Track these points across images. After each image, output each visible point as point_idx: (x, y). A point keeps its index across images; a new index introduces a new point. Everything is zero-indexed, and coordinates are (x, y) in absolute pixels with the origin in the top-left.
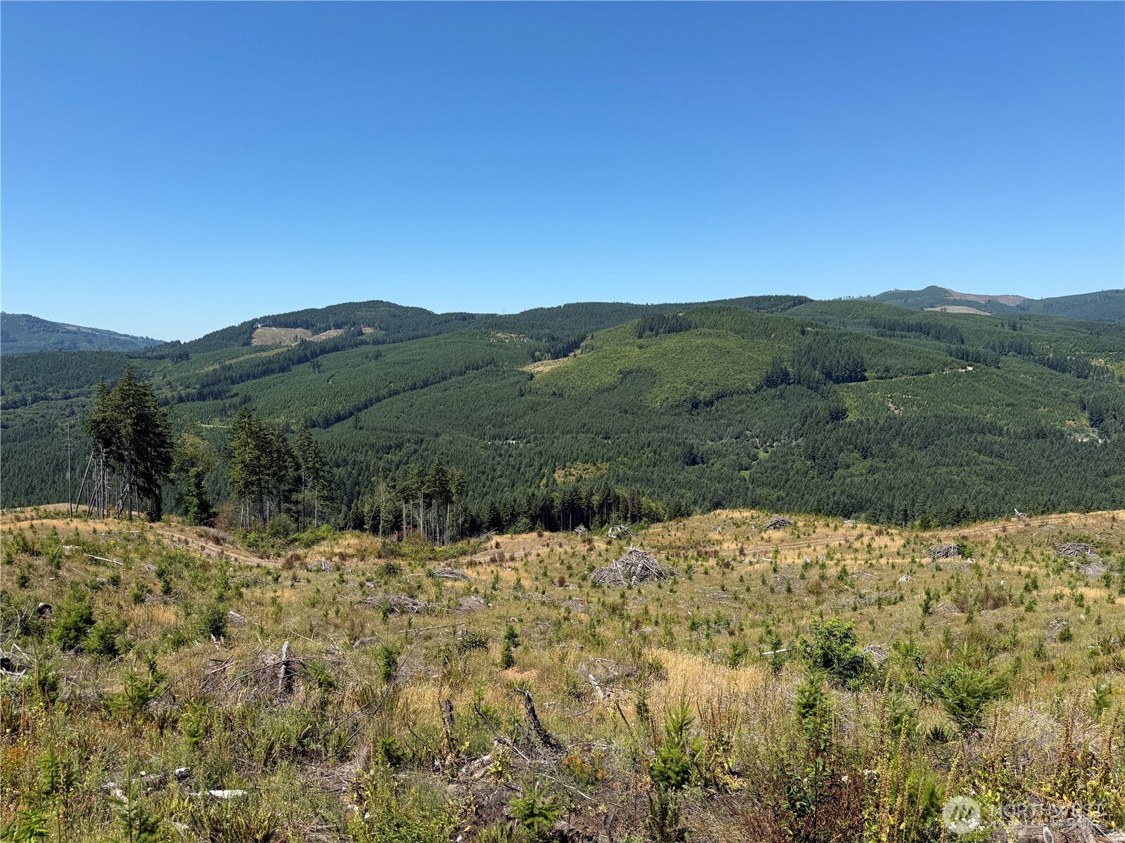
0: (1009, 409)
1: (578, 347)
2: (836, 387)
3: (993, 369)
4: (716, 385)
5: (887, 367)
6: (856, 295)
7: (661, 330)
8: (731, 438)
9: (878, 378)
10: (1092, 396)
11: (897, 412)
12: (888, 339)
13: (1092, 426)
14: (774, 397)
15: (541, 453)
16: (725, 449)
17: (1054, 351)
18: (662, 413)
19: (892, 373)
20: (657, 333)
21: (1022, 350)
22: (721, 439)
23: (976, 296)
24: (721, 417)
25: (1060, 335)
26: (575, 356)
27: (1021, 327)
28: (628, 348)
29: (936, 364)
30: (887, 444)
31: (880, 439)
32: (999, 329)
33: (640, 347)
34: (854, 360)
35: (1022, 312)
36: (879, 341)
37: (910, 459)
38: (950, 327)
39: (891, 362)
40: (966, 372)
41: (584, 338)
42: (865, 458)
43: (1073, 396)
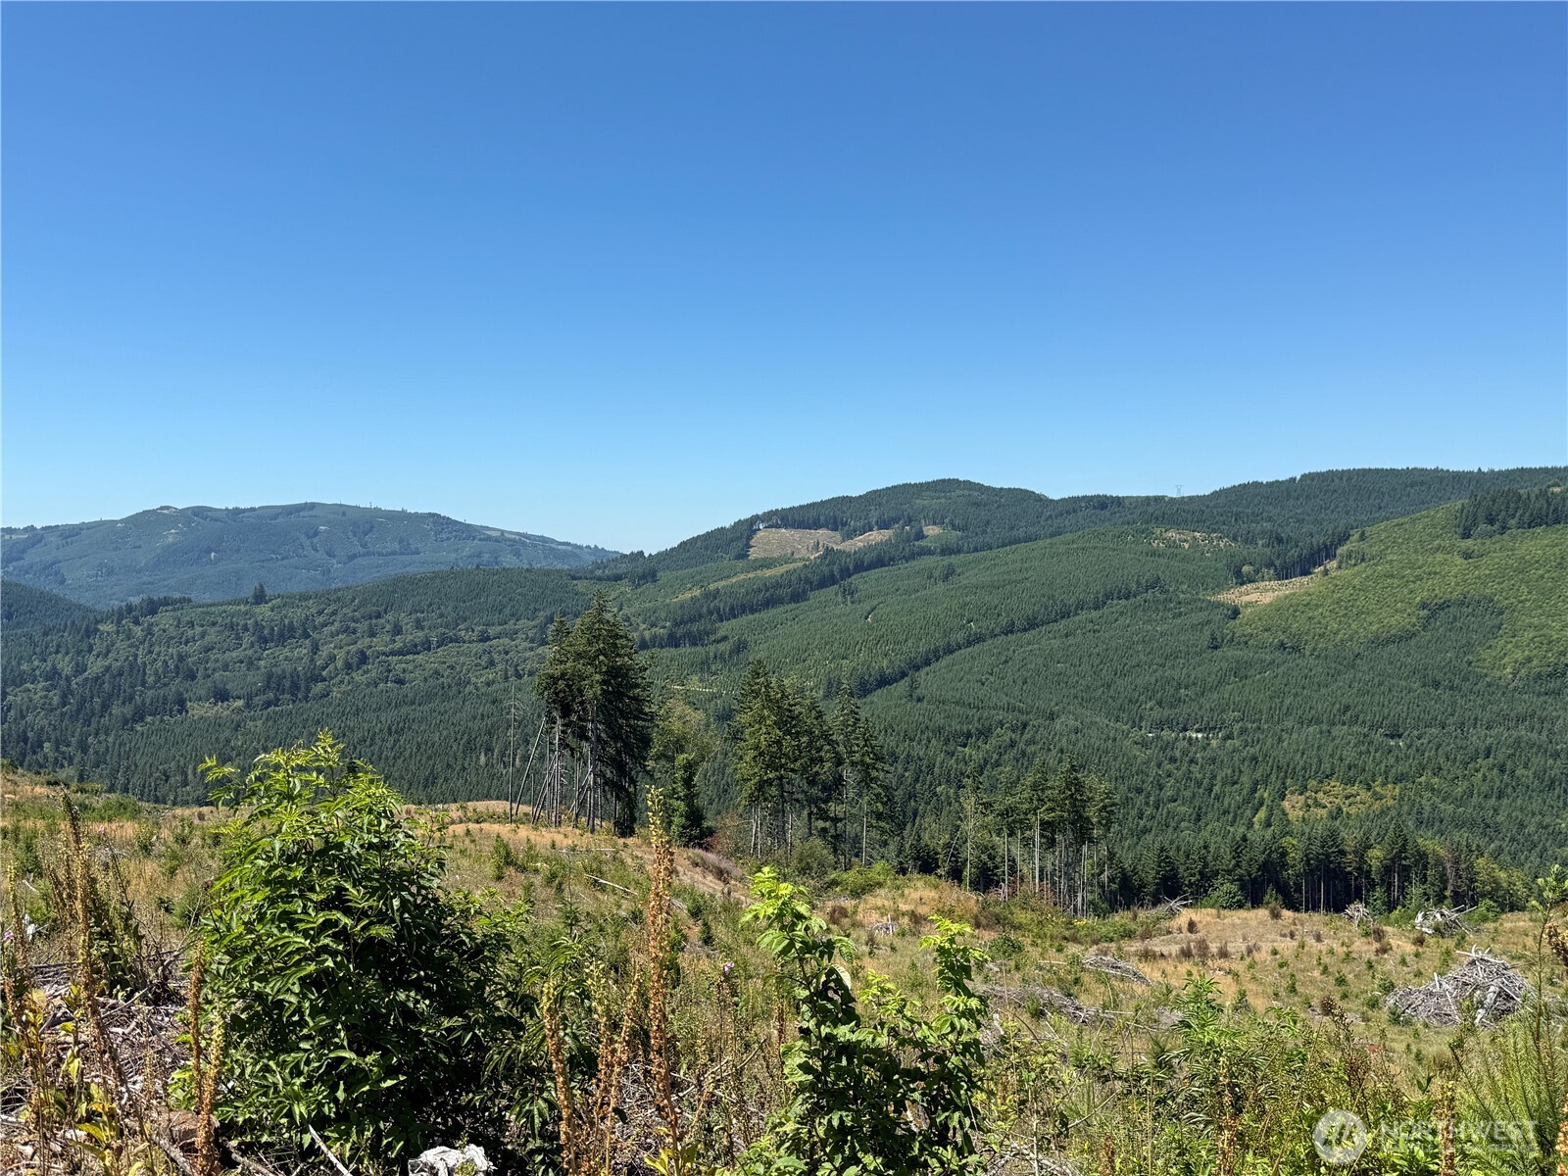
1: (1331, 556)
7: (1513, 522)
15: (1254, 759)
18: (1515, 689)
20: (1504, 529)
26: (1326, 573)
28: (1440, 557)
33: (1467, 555)
41: (1344, 538)
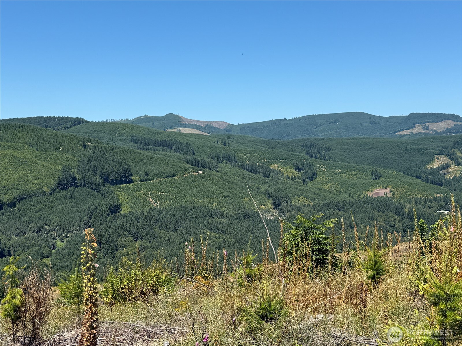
0: (226, 199)
2: (112, 188)
3: (214, 173)
4: (17, 189)
5: (146, 172)
6: (118, 119)
8: (33, 232)
9: (141, 181)
10: (273, 189)
11: (155, 205)
12: (145, 152)
13: (274, 209)
14: (65, 197)
16: (28, 242)
17: (249, 160)
19: (150, 176)
21: (231, 159)
22: (24, 234)
23: (198, 121)
24: (23, 215)
25: (252, 149)
27: (229, 144)
29: (179, 170)
30: (151, 229)
31: (146, 225)
32: (216, 144)
34: (124, 167)
35: (227, 133)
36: (140, 153)
37: (167, 238)
38: (185, 143)
39: (149, 168)
40: (198, 175)
42: (136, 241)
43: (263, 189)
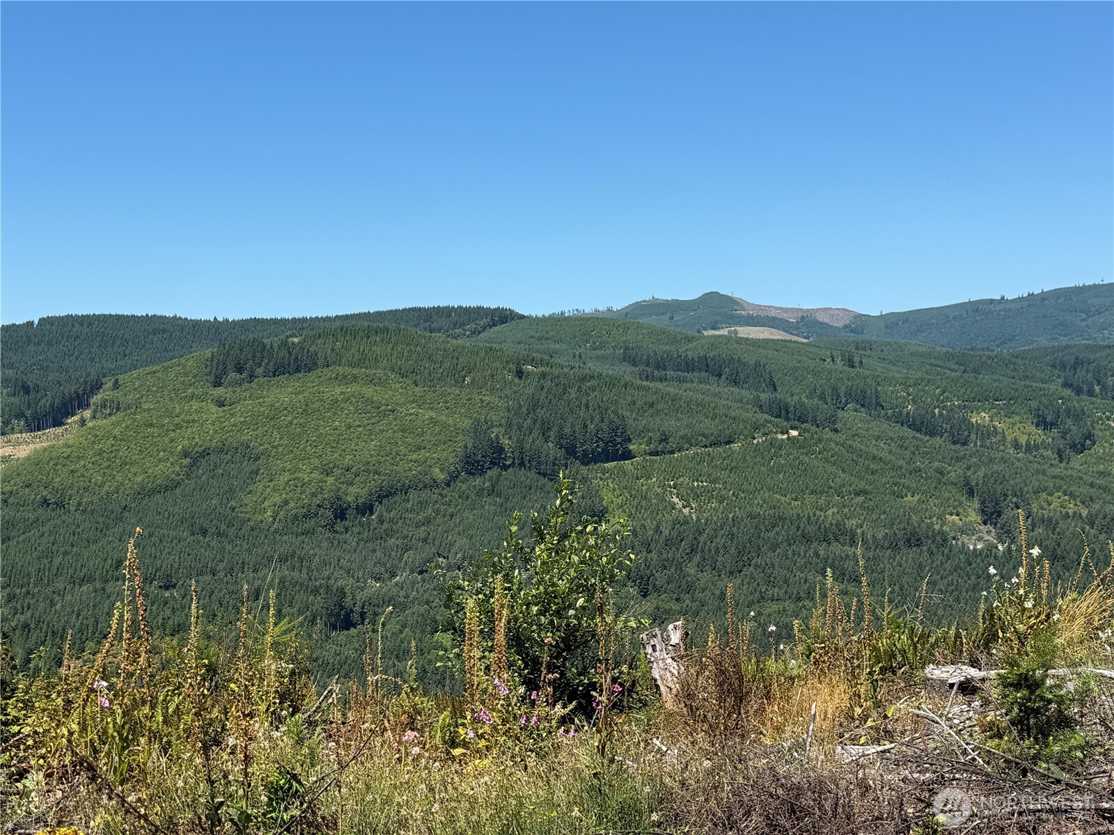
0: (860, 499)
1: (84, 405)
2: (584, 470)
3: (828, 433)
4: (376, 473)
5: (664, 434)
7: (259, 371)
8: (412, 572)
9: (651, 454)
10: (981, 474)
11: (686, 511)
12: (659, 385)
13: (985, 523)
14: (480, 492)
15: (26, 626)
16: (402, 593)
17: (914, 402)
18: (276, 532)
19: (673, 444)
20: (252, 377)
21: (867, 400)
22: (394, 575)
23: (781, 309)
24: (389, 533)
25: (919, 374)
26: (83, 422)
27: (861, 362)
28: (195, 405)
29: (741, 426)
30: (679, 568)
31: (667, 560)
32: (828, 364)
33: (221, 404)
34: (611, 422)
35: (852, 337)
36: (647, 389)
37: (717, 592)
38: (752, 362)
39: (670, 424)
40: (789, 438)
41: (97, 387)
42: (644, 596)
43: (953, 474)
